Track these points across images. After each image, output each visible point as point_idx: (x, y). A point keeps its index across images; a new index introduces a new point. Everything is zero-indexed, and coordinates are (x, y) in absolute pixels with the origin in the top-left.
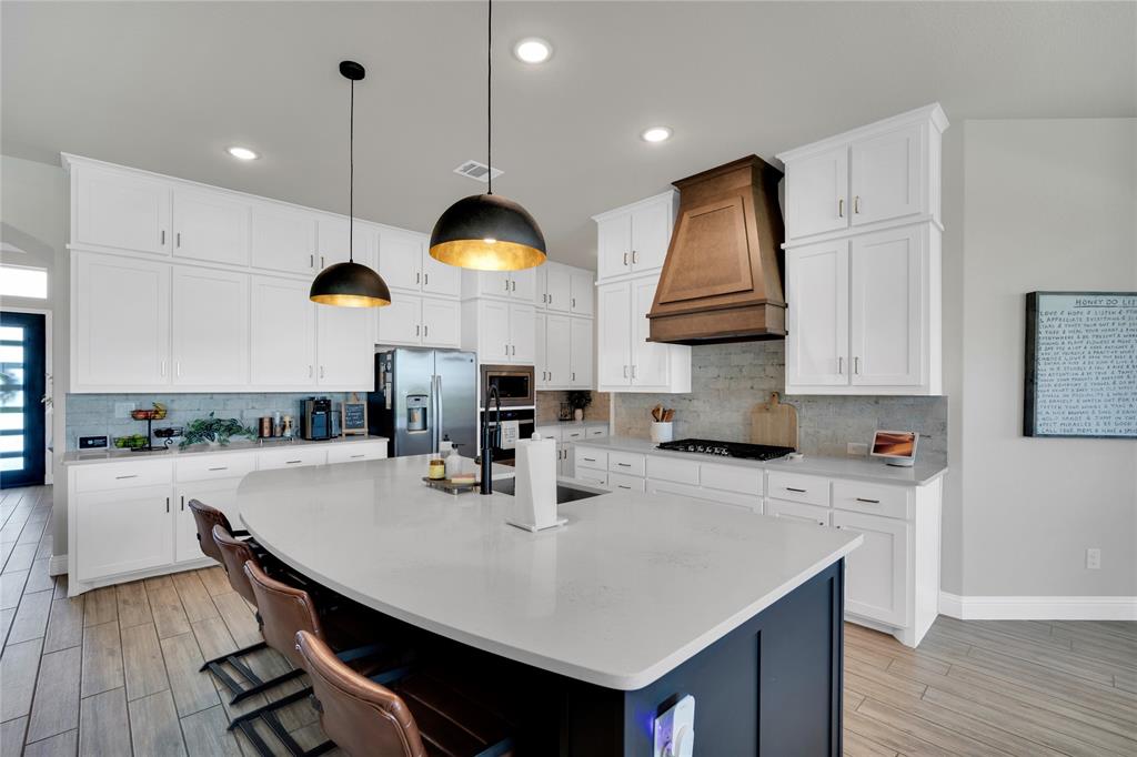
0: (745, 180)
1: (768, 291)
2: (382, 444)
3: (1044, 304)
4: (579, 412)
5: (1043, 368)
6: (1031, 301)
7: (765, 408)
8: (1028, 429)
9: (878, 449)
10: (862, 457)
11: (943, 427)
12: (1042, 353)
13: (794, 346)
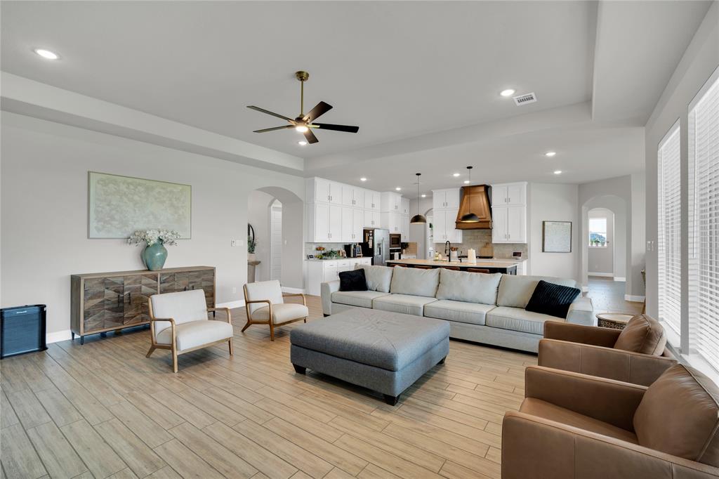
0: (482, 189)
1: (485, 214)
2: (369, 259)
3: (546, 223)
4: (404, 250)
5: (546, 238)
6: (544, 223)
7: (485, 247)
8: (543, 251)
9: (514, 255)
10: (510, 258)
11: (527, 250)
12: (546, 234)
13: (494, 231)
